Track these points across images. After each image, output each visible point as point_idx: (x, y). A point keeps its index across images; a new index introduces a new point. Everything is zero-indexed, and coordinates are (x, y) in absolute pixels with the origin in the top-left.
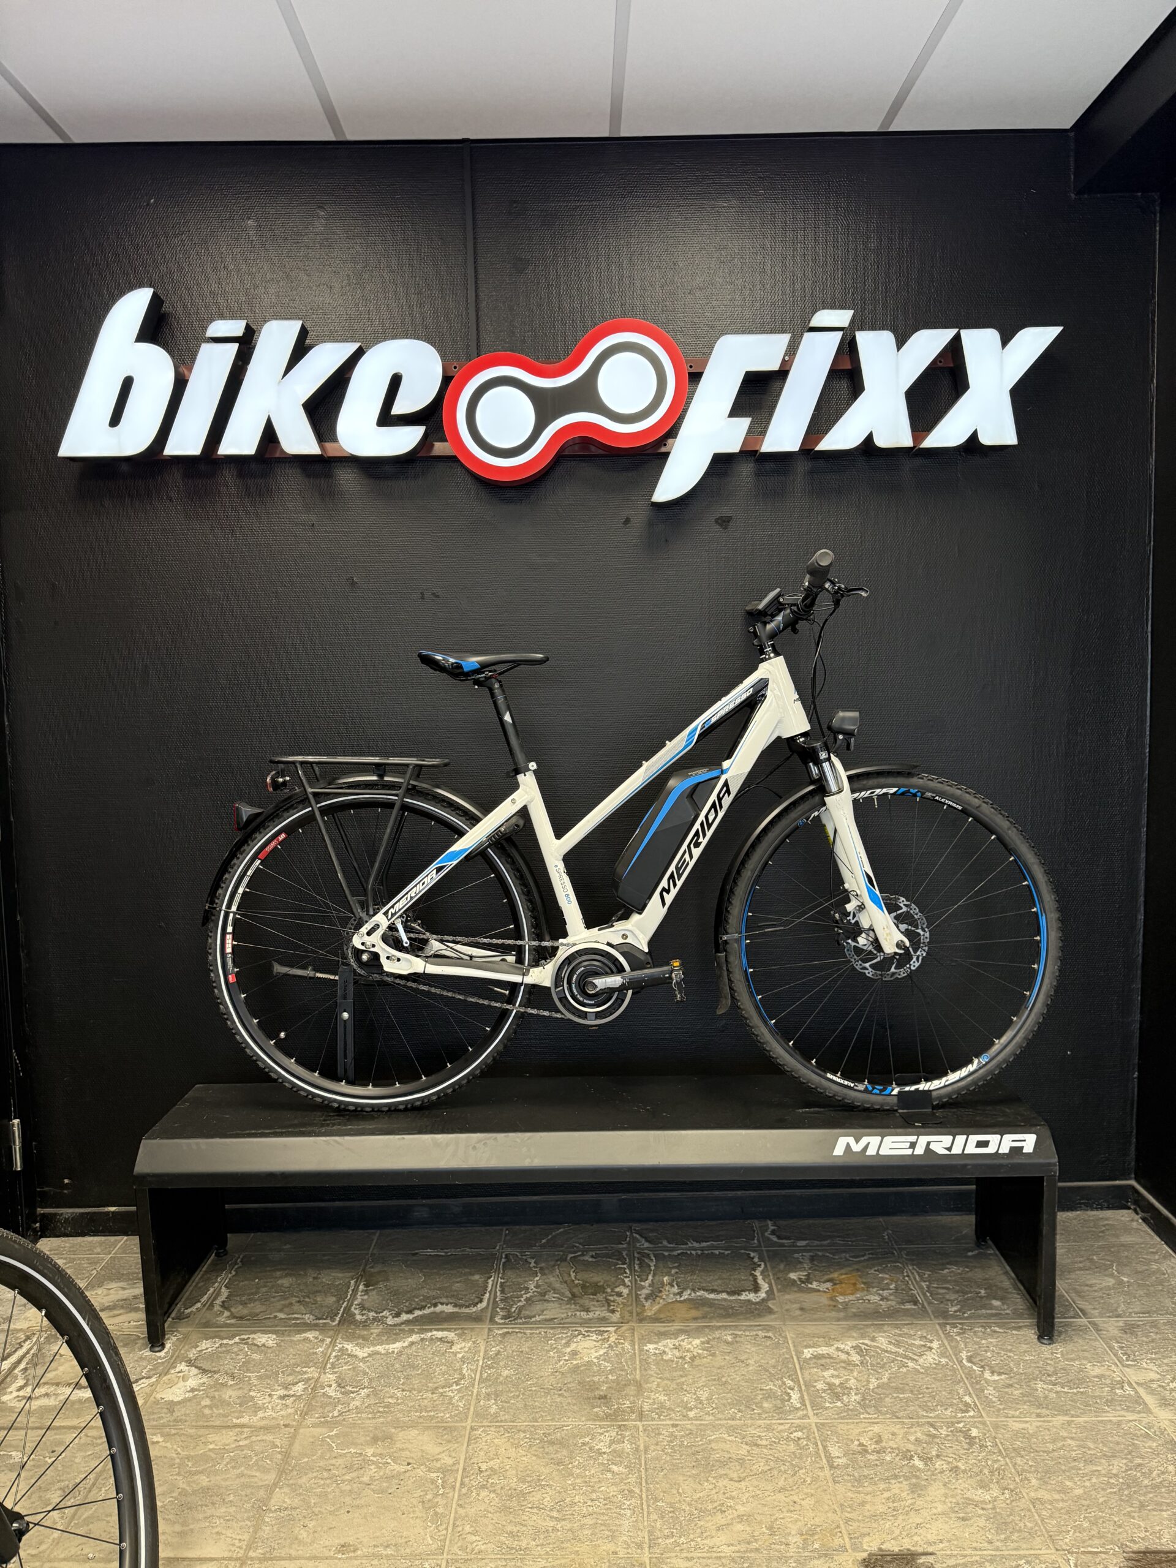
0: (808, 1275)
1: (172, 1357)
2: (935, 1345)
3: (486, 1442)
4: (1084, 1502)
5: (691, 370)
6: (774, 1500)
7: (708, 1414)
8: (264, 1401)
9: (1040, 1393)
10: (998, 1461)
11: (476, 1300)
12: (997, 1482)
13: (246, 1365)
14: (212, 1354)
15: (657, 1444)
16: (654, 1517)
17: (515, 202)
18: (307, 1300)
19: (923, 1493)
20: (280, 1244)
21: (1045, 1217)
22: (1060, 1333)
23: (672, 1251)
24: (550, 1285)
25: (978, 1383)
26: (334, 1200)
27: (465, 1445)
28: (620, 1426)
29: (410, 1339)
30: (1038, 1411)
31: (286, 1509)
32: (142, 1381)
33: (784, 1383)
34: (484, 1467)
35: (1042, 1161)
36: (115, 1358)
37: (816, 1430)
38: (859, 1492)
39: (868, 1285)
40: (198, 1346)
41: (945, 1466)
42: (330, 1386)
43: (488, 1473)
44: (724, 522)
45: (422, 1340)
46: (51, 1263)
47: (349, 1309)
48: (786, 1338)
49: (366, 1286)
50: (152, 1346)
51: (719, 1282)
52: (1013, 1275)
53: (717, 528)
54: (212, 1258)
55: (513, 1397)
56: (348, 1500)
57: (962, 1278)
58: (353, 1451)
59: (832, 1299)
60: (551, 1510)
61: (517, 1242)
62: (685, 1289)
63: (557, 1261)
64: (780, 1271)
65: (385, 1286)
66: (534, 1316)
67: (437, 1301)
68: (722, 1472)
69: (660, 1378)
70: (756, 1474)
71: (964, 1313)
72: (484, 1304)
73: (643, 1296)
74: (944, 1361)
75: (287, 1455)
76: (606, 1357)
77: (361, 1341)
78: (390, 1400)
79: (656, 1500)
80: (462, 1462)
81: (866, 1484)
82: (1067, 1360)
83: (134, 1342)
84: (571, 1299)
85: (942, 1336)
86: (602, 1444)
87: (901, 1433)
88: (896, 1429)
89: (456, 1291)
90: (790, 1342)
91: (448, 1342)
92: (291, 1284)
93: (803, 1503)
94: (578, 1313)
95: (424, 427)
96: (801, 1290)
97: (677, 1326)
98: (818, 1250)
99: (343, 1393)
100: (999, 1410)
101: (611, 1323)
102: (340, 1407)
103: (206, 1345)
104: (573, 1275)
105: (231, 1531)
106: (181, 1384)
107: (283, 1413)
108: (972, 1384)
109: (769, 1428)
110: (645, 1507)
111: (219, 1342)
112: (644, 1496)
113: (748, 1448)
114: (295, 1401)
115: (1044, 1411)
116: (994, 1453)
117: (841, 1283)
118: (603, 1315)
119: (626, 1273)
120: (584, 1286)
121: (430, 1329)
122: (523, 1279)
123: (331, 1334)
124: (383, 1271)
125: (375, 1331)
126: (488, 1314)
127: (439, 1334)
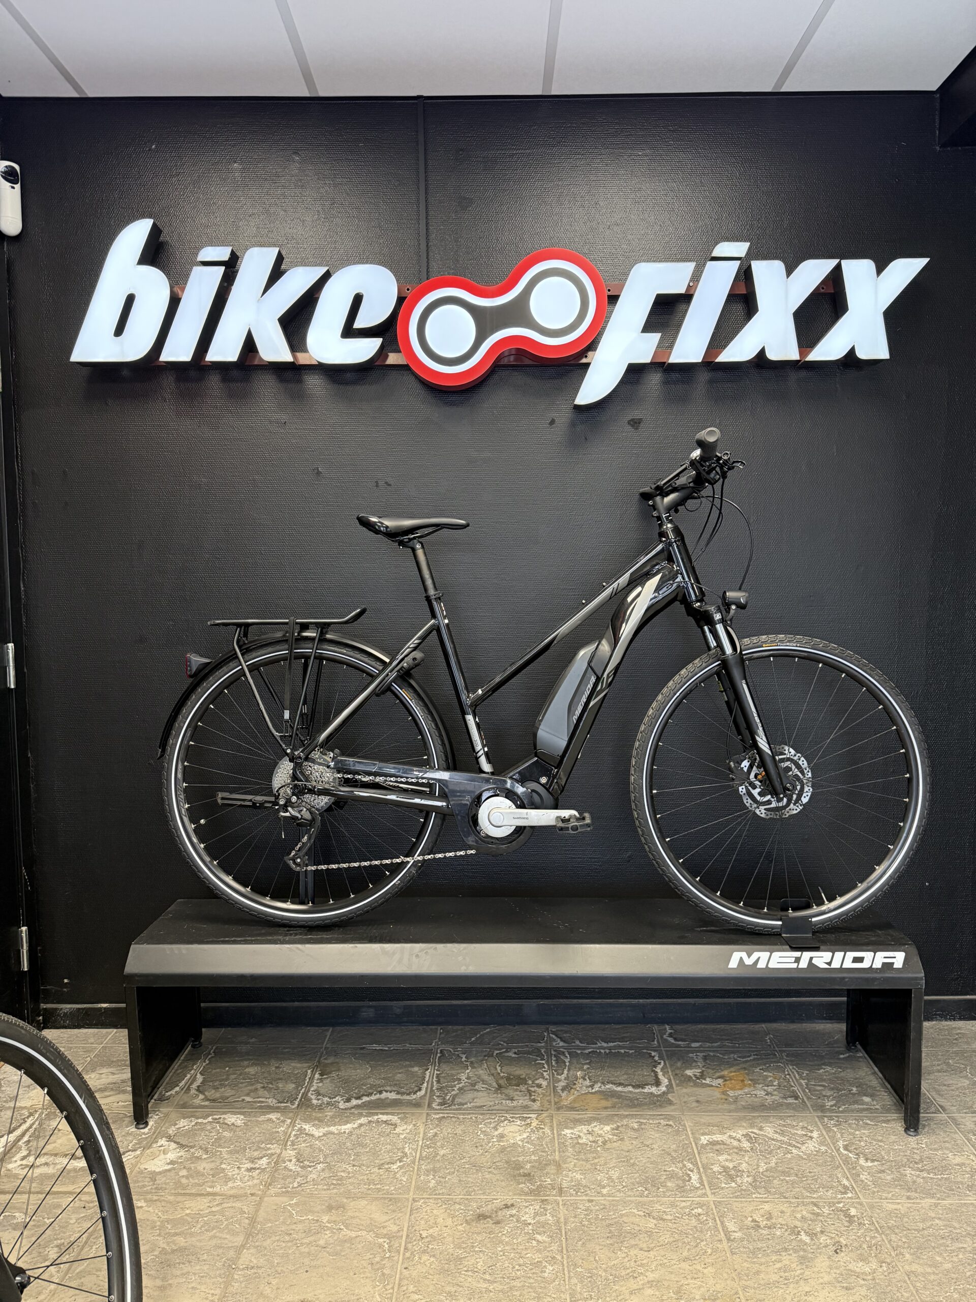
0: (702, 1072)
1: (154, 1133)
2: (815, 1134)
3: (426, 1212)
4: (953, 1275)
5: (610, 293)
6: (680, 1268)
7: (619, 1191)
8: (234, 1173)
9: (909, 1178)
10: (877, 1237)
11: (416, 1089)
12: (875, 1256)
13: (218, 1141)
14: (189, 1131)
15: (575, 1217)
16: (574, 1281)
17: (461, 150)
18: (270, 1086)
19: (810, 1264)
20: (248, 1038)
21: (912, 1024)
22: (924, 1126)
23: (584, 1049)
24: (479, 1077)
25: (854, 1168)
26: (294, 1001)
27: (408, 1214)
28: (543, 1201)
29: (359, 1122)
30: (909, 1194)
31: (252, 1268)
32: (128, 1153)
33: (684, 1166)
34: (424, 1234)
35: (910, 975)
36: (108, 1132)
37: (714, 1207)
38: (754, 1263)
39: (755, 1082)
40: (176, 1124)
41: (828, 1241)
42: (290, 1161)
43: (428, 1240)
44: (635, 423)
45: (370, 1122)
46: (53, 1047)
47: (307, 1095)
48: (685, 1126)
49: (321, 1075)
50: (138, 1124)
51: (626, 1076)
52: (881, 1075)
53: (629, 428)
54: (188, 1049)
55: (449, 1173)
56: (307, 1261)
57: (836, 1078)
58: (311, 1218)
59: (724, 1093)
60: (484, 1273)
61: (450, 1039)
62: (596, 1082)
63: (485, 1056)
64: (678, 1068)
65: (337, 1075)
66: (466, 1104)
67: (382, 1089)
68: (633, 1242)
69: (577, 1159)
70: (663, 1245)
71: (839, 1107)
72: (423, 1092)
73: (560, 1088)
74: (823, 1148)
75: (253, 1221)
76: (529, 1140)
77: (317, 1122)
78: (342, 1174)
79: (576, 1266)
80: (405, 1229)
81: (760, 1256)
82: (931, 1150)
83: (122, 1120)
84: (498, 1089)
85: (821, 1127)
86: (527, 1216)
87: (788, 1211)
88: (784, 1207)
89: (398, 1081)
90: (688, 1130)
91: (392, 1125)
92: (257, 1073)
93: (705, 1271)
94: (504, 1102)
95: (381, 339)
96: (696, 1085)
97: (590, 1114)
98: (710, 1051)
99: (301, 1167)
100: (874, 1192)
101: (533, 1111)
102: (299, 1179)
103: (183, 1123)
104: (499, 1069)
105: (205, 1286)
106: (162, 1156)
107: (250, 1183)
108: (849, 1169)
109: (673, 1205)
110: (566, 1272)
111: (194, 1121)
112: (565, 1262)
113: (655, 1221)
114: (260, 1173)
115: (913, 1194)
116: (872, 1230)
117: (731, 1079)
118: (525, 1103)
119: (545, 1067)
120: (509, 1078)
121: (376, 1113)
122: (455, 1072)
123: (291, 1115)
124: (336, 1063)
125: (329, 1114)
126: (426, 1101)
127: (384, 1117)
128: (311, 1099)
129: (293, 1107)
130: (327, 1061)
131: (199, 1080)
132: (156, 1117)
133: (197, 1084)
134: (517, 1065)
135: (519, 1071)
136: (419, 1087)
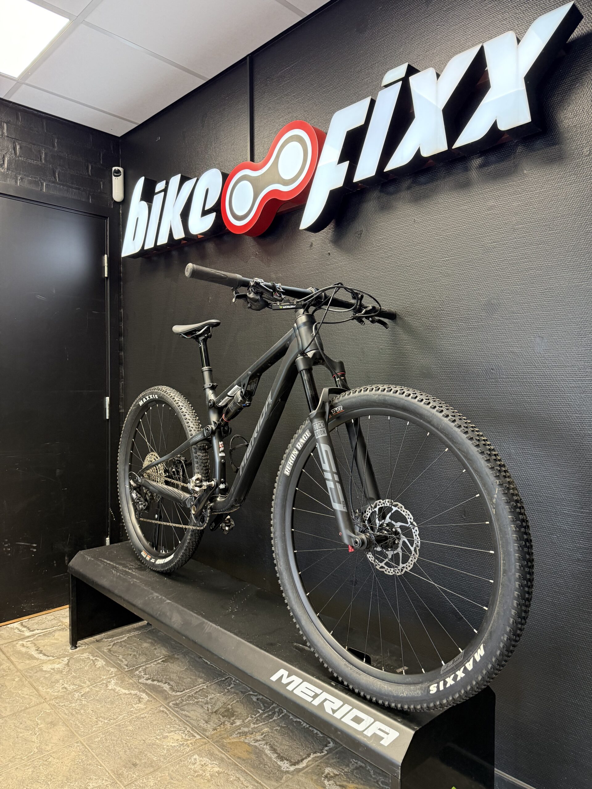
0: (336, 775)
3: (71, 750)
11: (181, 690)
18: (138, 656)
24: (217, 701)
27: (64, 746)
28: (114, 783)
29: (132, 692)
35: (391, 757)
40: (83, 654)
44: (359, 234)
45: (135, 694)
47: (140, 667)
49: (163, 661)
50: (72, 646)
51: (286, 747)
62: (264, 740)
64: (326, 763)
65: (167, 665)
66: (185, 711)
67: (169, 682)
69: (169, 774)
72: (180, 693)
73: (241, 731)
75: (25, 709)
76: (171, 748)
77: (121, 682)
84: (212, 712)
89: (183, 682)
91: (139, 701)
92: (145, 647)
94: (202, 721)
95: (215, 213)
99: (78, 698)
101: (204, 734)
102: (67, 703)
104: (234, 702)
106: (55, 665)
107: (53, 693)
114: (64, 691)
118: (208, 728)
119: (255, 715)
120: (228, 710)
121: (146, 692)
122: (213, 692)
123: (118, 673)
124: (178, 659)
125: (131, 681)
126: (173, 699)
127: (144, 696)
128: (137, 670)
129: (126, 670)
130: (176, 656)
131: (123, 640)
132: (84, 647)
133: (119, 641)
134: (245, 706)
135: (240, 709)
136: (184, 690)
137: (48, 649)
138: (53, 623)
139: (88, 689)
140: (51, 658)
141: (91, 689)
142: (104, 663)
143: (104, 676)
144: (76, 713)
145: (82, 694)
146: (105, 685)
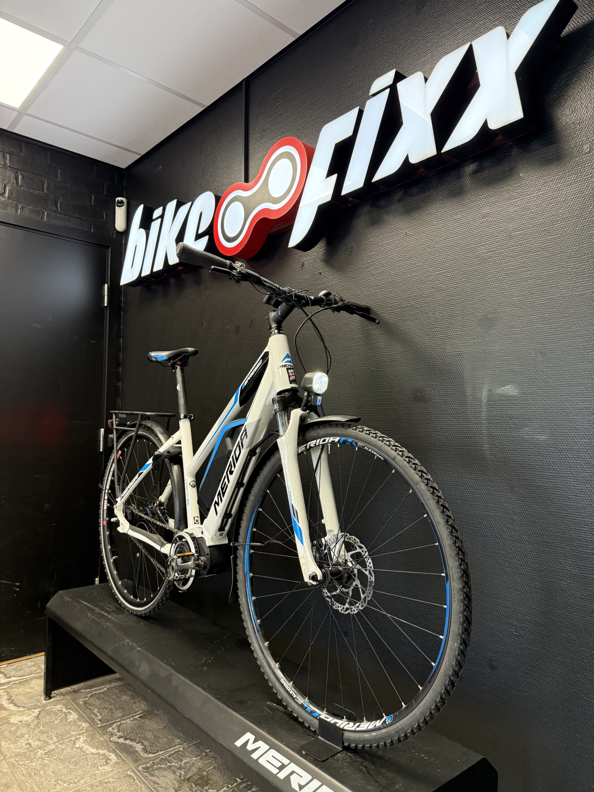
8: (22, 741)
11: (155, 752)
18: (114, 710)
24: (192, 766)
29: (101, 751)
40: (56, 706)
45: (103, 755)
47: (114, 723)
49: (140, 717)
50: (46, 697)
66: (154, 776)
67: (143, 741)
72: (152, 756)
77: (91, 740)
84: (184, 779)
91: (106, 763)
94: (171, 789)
95: (208, 236)
99: (40, 757)
102: (28, 762)
107: (15, 750)
114: (26, 748)
119: (232, 785)
120: (202, 777)
121: (116, 752)
122: (189, 755)
123: (90, 729)
124: (157, 715)
125: (102, 739)
126: (143, 762)
127: (113, 757)
128: (111, 727)
129: (99, 726)
130: (156, 712)
131: (102, 691)
132: (58, 698)
133: (98, 692)
134: (223, 773)
135: (216, 777)
136: (158, 751)
137: (21, 698)
138: (32, 670)
139: (53, 747)
140: (21, 709)
141: (57, 746)
142: (77, 717)
143: (74, 731)
144: (35, 774)
145: (46, 751)
146: (72, 742)
